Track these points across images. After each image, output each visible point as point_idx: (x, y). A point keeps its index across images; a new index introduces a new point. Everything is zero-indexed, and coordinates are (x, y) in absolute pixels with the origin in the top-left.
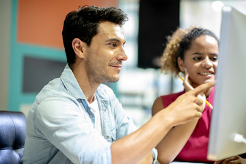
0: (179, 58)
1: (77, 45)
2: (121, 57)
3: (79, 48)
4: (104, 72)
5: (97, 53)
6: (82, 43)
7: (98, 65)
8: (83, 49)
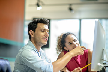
0: (64, 47)
1: (31, 32)
2: (46, 35)
3: (32, 33)
4: (40, 41)
5: (37, 34)
6: (33, 32)
7: (38, 39)
8: (33, 34)
